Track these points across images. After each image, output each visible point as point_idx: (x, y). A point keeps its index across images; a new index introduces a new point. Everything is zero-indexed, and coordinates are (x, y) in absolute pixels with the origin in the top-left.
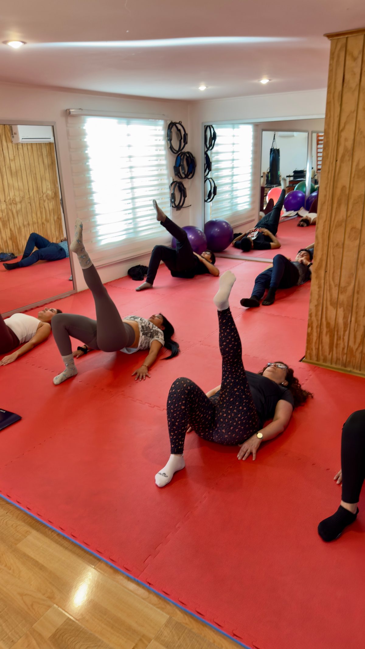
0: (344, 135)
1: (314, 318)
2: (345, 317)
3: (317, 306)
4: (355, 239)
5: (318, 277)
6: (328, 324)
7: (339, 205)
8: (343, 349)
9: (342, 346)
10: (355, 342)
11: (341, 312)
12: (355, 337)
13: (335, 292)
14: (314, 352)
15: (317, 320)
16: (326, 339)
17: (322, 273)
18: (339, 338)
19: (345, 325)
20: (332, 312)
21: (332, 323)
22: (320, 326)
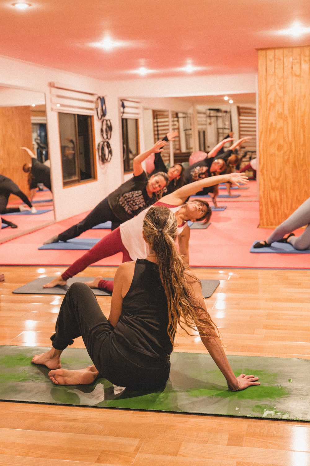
0: (269, 97)
1: (263, 200)
3: (264, 192)
6: (271, 202)
7: (270, 133)
8: (282, 215)
9: (280, 213)
12: (287, 206)
13: (274, 182)
14: (265, 220)
16: (271, 211)
17: (265, 171)
18: (278, 209)
19: (281, 200)
20: (273, 194)
21: (274, 200)
22: (267, 204)
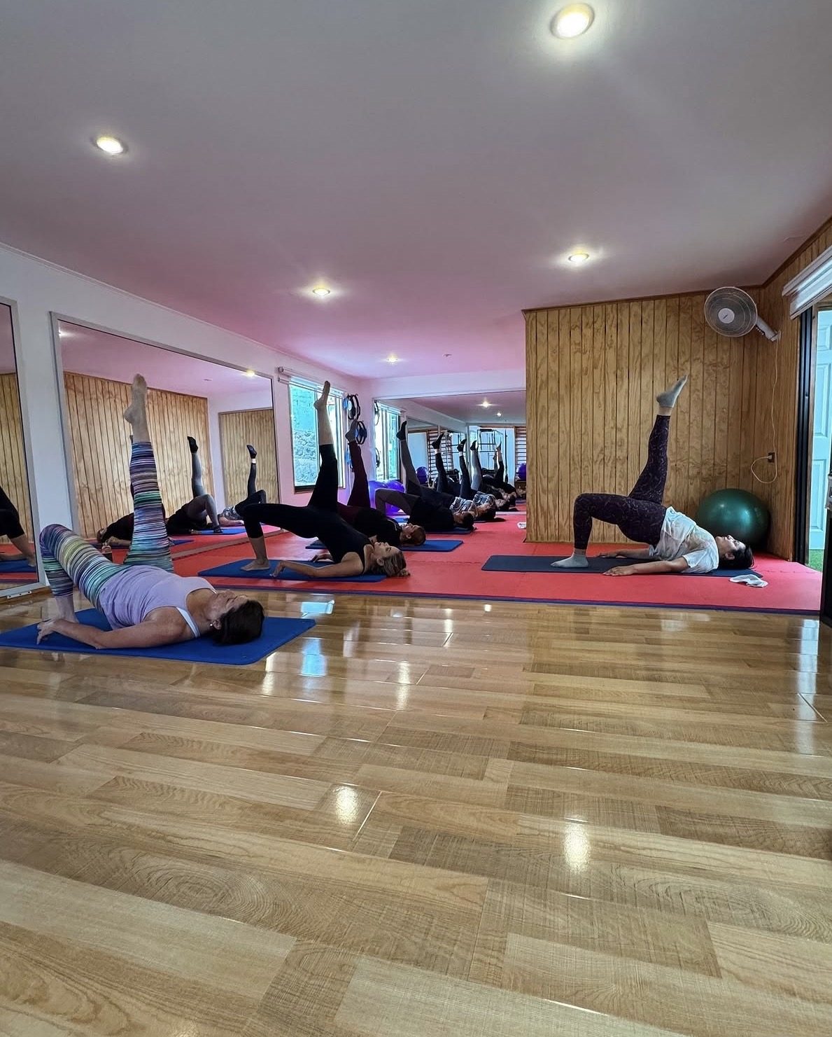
0: (540, 372)
1: (531, 506)
2: (554, 501)
3: (532, 496)
4: (555, 441)
5: (531, 473)
6: (542, 509)
7: (541, 419)
9: (554, 524)
10: (563, 518)
11: (550, 497)
13: (545, 483)
14: (533, 533)
15: (534, 506)
16: (542, 521)
17: (534, 468)
18: (551, 518)
19: (555, 506)
20: (544, 498)
21: (545, 507)
22: (536, 511)
